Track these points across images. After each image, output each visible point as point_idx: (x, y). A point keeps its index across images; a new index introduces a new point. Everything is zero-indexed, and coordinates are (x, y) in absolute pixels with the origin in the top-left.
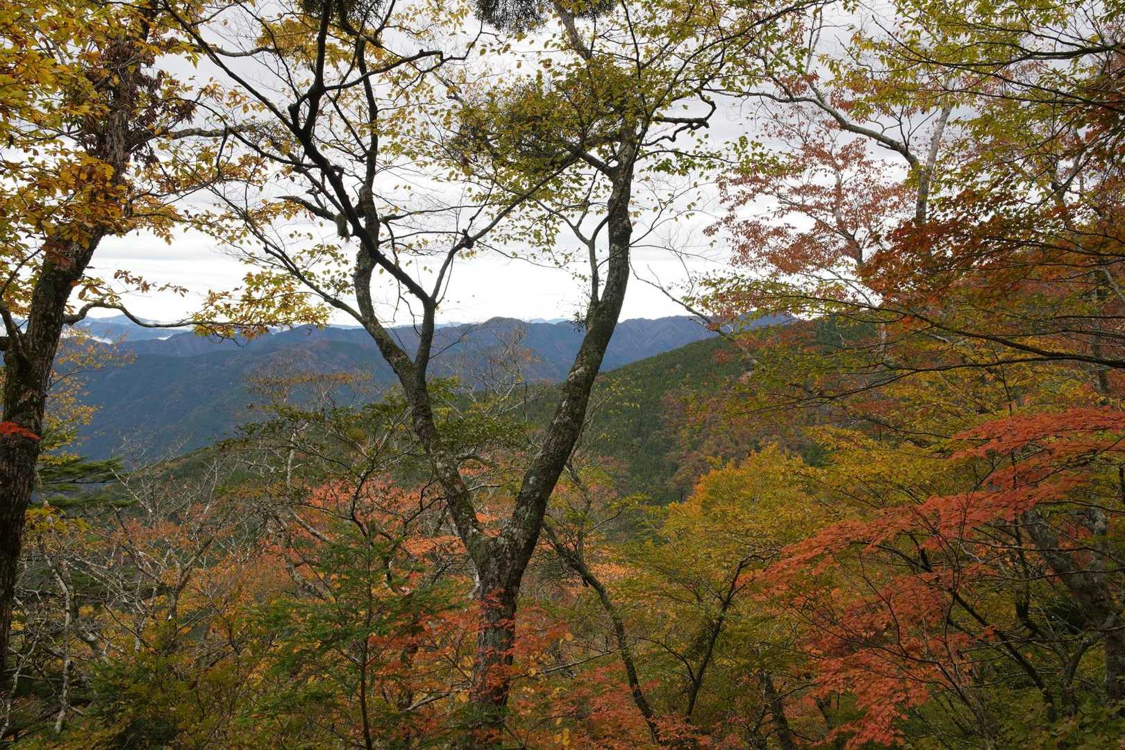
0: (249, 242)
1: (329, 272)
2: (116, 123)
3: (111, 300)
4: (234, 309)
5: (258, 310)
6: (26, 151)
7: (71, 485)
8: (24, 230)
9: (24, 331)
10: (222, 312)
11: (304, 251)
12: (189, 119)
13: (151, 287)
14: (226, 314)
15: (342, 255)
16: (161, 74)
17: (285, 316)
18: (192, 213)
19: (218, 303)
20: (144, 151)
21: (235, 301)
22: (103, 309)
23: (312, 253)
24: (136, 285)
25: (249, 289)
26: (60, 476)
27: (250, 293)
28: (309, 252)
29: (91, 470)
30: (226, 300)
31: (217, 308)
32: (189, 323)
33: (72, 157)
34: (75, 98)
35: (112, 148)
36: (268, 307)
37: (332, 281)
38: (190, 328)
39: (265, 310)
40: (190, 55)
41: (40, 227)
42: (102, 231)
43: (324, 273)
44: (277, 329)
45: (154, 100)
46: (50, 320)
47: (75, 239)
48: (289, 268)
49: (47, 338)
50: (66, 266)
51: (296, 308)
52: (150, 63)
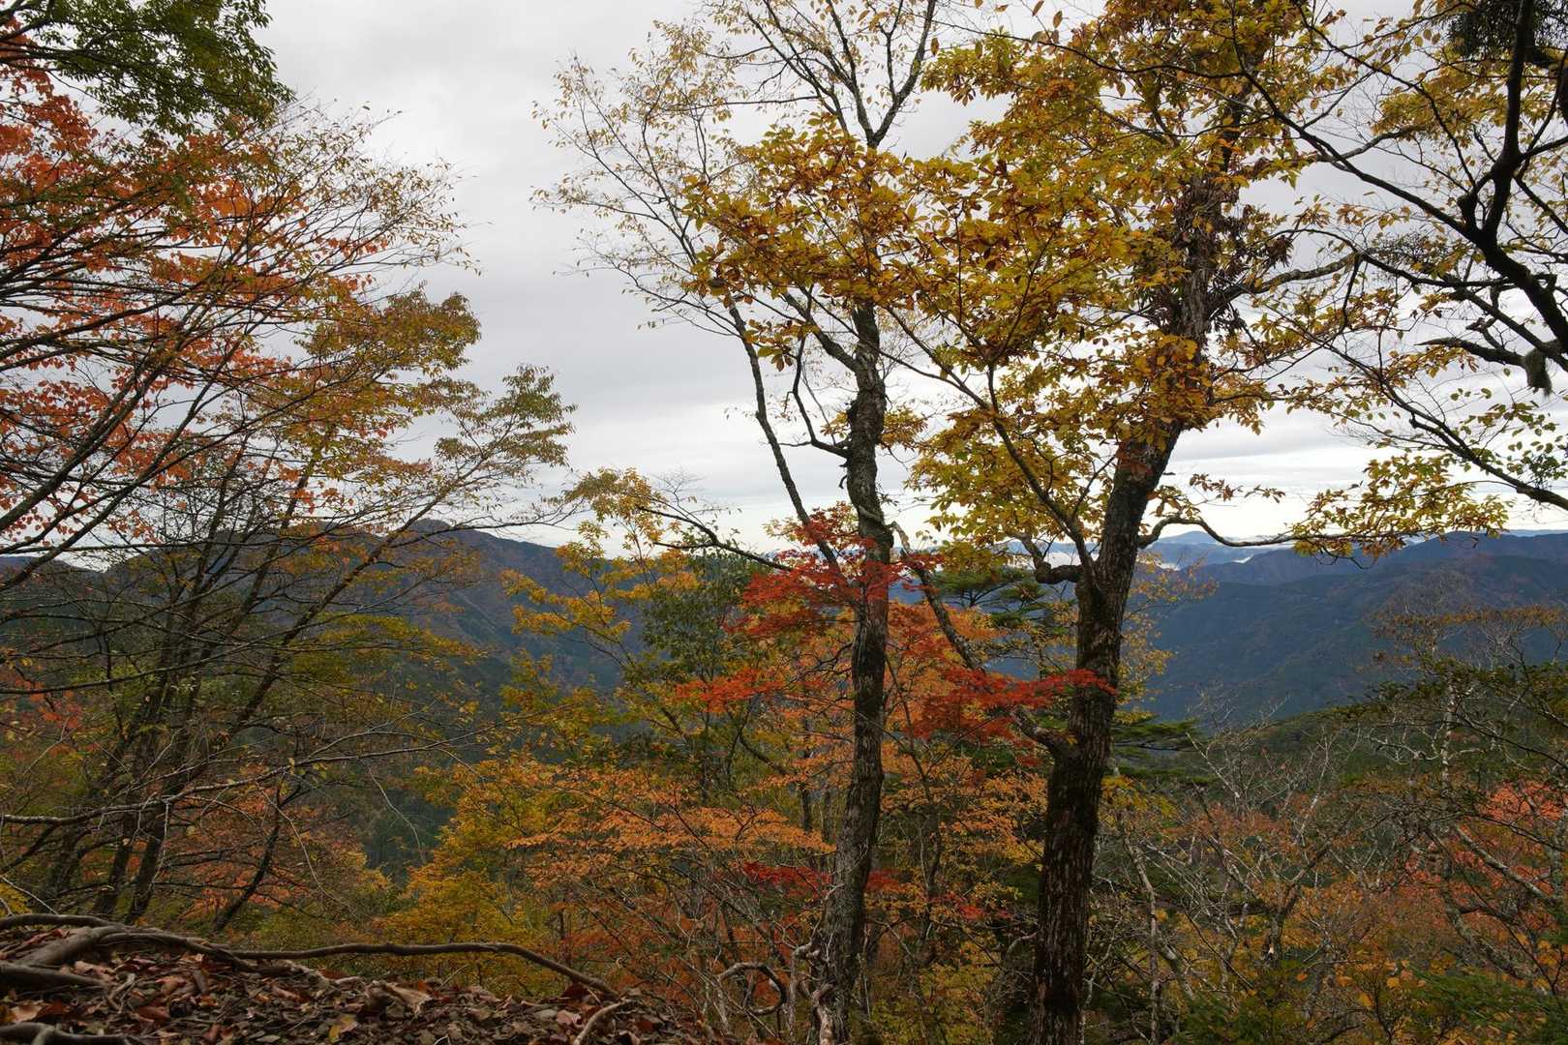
0: (1382, 416)
1: (1520, 445)
2: (1194, 286)
3: (1188, 513)
4: (1352, 515)
5: (1388, 514)
6: (1095, 343)
7: (1139, 750)
8: (1093, 437)
9: (1095, 557)
10: (1333, 521)
11: (1472, 418)
12: (1284, 259)
13: (1235, 493)
14: (1340, 523)
15: (1542, 418)
16: (1248, 210)
17: (1431, 520)
18: (1289, 388)
19: (1328, 507)
20: (1227, 316)
21: (1352, 505)
22: (1179, 526)
23: (1487, 420)
24: (1216, 492)
25: (1373, 483)
26: (1127, 737)
27: (1375, 491)
28: (1480, 419)
29: (1161, 732)
30: (1340, 503)
31: (1327, 514)
32: (1288, 539)
33: (1143, 340)
34: (1146, 265)
35: (1189, 319)
36: (1404, 509)
37: (1526, 460)
38: (1291, 544)
39: (1398, 513)
40: (1286, 173)
41: (1112, 431)
42: (1181, 425)
43: (1511, 448)
44: (1417, 540)
45: (1240, 247)
46: (1125, 543)
47: (1150, 440)
48: (1452, 447)
49: (1121, 566)
50: (1140, 475)
51: (1450, 509)
52: (1234, 199)
